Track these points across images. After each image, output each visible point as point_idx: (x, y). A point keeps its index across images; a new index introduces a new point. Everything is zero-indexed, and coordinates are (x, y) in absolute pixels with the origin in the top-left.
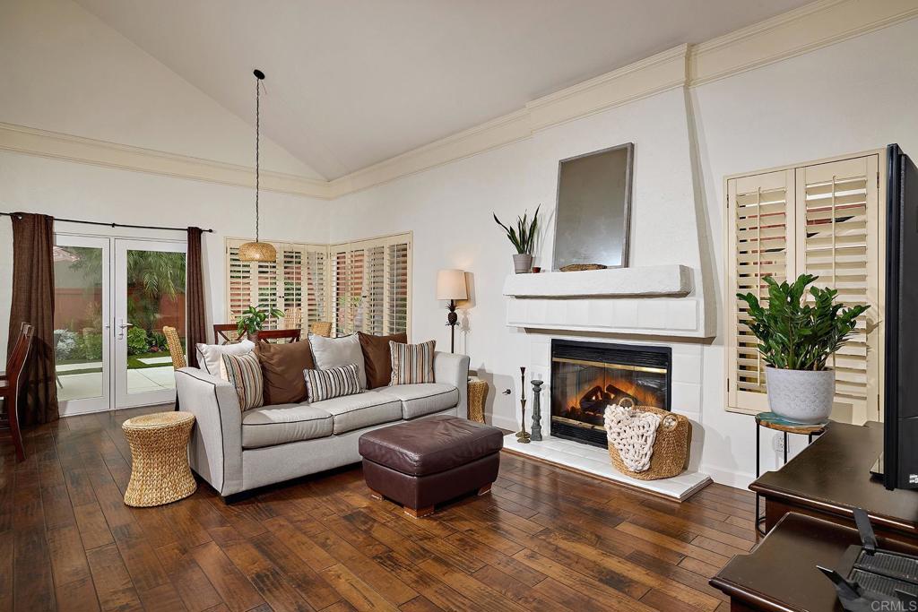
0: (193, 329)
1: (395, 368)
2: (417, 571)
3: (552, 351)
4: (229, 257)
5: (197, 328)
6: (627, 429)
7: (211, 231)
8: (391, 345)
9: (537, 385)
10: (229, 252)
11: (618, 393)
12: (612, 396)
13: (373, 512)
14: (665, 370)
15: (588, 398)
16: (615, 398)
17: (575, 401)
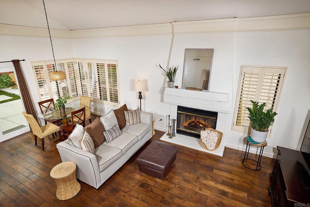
0: (27, 104)
1: (127, 120)
2: (176, 204)
3: (178, 109)
4: (35, 70)
5: (29, 104)
6: (209, 139)
7: (24, 60)
8: (125, 113)
9: (174, 120)
10: (34, 68)
11: (200, 123)
12: (198, 124)
13: (147, 181)
14: (215, 118)
15: (190, 124)
16: (199, 124)
17: (186, 124)
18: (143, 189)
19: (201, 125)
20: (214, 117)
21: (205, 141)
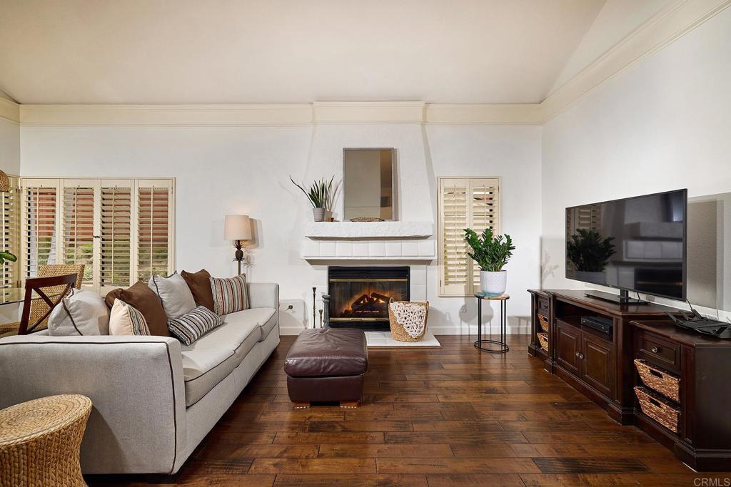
1: (218, 300)
3: (329, 275)
8: (212, 281)
9: (326, 297)
11: (379, 297)
12: (375, 299)
13: (320, 418)
14: (406, 280)
15: (357, 303)
16: (377, 300)
17: (349, 307)
18: (321, 434)
19: (381, 301)
20: (405, 277)
21: (403, 319)
